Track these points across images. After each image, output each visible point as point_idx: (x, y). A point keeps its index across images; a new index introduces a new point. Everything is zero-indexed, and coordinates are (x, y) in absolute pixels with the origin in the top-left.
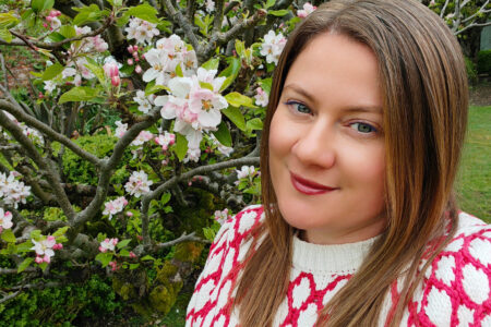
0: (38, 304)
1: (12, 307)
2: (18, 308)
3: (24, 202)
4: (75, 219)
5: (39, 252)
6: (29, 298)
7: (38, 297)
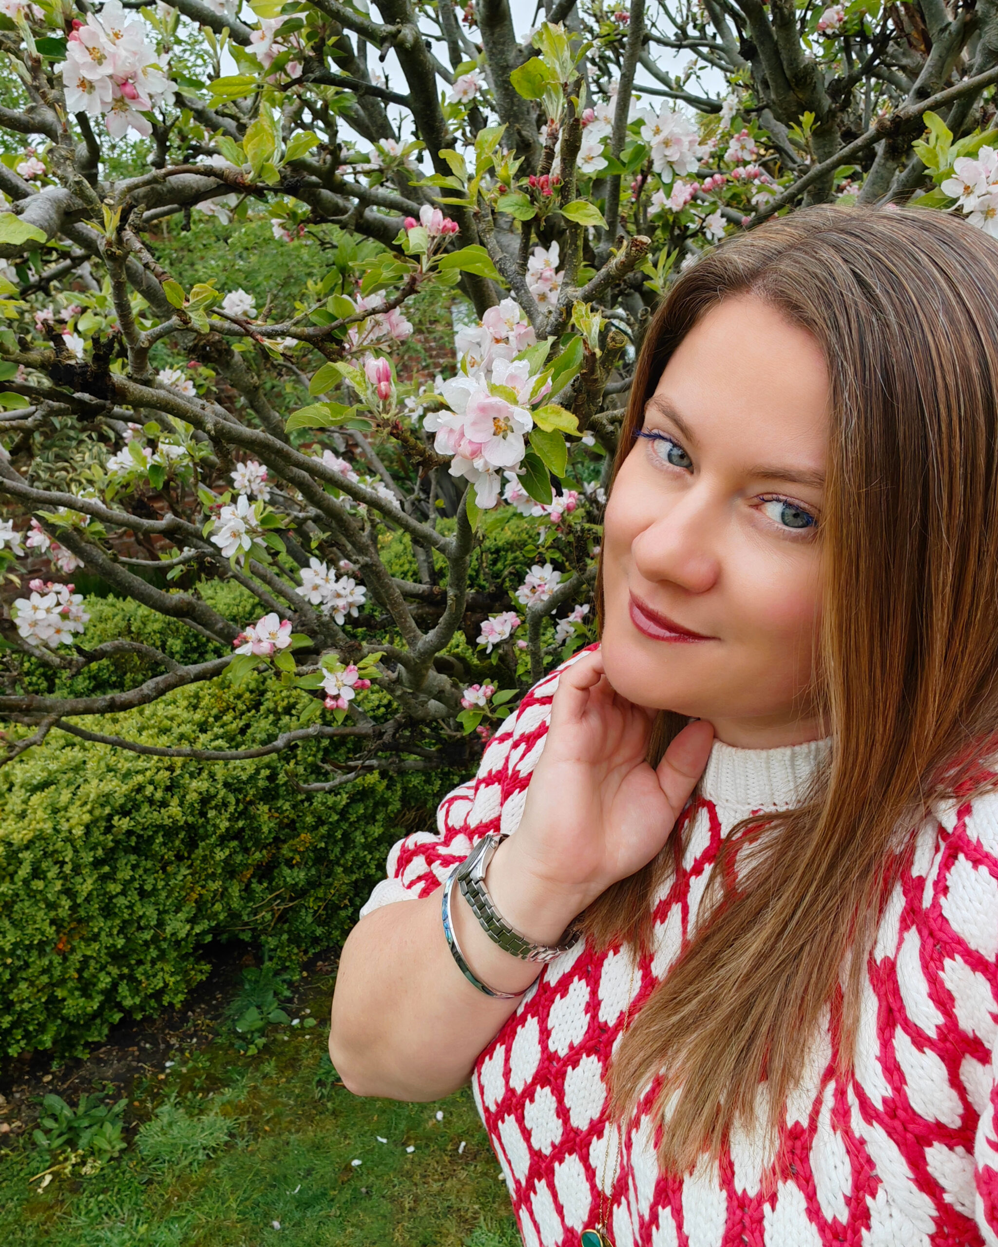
0: (403, 799)
1: (361, 800)
2: (370, 803)
3: (355, 613)
4: (420, 644)
5: (332, 691)
6: (388, 787)
7: (405, 789)
